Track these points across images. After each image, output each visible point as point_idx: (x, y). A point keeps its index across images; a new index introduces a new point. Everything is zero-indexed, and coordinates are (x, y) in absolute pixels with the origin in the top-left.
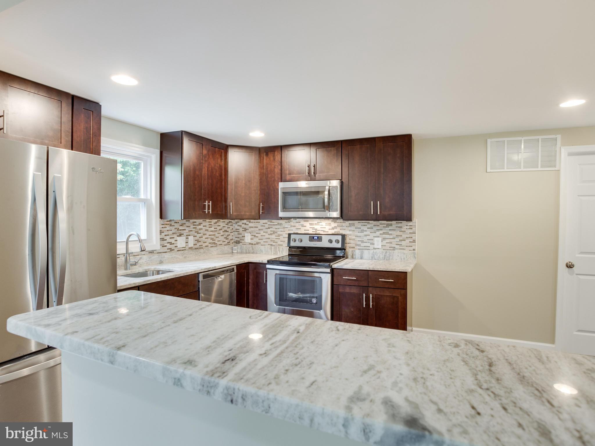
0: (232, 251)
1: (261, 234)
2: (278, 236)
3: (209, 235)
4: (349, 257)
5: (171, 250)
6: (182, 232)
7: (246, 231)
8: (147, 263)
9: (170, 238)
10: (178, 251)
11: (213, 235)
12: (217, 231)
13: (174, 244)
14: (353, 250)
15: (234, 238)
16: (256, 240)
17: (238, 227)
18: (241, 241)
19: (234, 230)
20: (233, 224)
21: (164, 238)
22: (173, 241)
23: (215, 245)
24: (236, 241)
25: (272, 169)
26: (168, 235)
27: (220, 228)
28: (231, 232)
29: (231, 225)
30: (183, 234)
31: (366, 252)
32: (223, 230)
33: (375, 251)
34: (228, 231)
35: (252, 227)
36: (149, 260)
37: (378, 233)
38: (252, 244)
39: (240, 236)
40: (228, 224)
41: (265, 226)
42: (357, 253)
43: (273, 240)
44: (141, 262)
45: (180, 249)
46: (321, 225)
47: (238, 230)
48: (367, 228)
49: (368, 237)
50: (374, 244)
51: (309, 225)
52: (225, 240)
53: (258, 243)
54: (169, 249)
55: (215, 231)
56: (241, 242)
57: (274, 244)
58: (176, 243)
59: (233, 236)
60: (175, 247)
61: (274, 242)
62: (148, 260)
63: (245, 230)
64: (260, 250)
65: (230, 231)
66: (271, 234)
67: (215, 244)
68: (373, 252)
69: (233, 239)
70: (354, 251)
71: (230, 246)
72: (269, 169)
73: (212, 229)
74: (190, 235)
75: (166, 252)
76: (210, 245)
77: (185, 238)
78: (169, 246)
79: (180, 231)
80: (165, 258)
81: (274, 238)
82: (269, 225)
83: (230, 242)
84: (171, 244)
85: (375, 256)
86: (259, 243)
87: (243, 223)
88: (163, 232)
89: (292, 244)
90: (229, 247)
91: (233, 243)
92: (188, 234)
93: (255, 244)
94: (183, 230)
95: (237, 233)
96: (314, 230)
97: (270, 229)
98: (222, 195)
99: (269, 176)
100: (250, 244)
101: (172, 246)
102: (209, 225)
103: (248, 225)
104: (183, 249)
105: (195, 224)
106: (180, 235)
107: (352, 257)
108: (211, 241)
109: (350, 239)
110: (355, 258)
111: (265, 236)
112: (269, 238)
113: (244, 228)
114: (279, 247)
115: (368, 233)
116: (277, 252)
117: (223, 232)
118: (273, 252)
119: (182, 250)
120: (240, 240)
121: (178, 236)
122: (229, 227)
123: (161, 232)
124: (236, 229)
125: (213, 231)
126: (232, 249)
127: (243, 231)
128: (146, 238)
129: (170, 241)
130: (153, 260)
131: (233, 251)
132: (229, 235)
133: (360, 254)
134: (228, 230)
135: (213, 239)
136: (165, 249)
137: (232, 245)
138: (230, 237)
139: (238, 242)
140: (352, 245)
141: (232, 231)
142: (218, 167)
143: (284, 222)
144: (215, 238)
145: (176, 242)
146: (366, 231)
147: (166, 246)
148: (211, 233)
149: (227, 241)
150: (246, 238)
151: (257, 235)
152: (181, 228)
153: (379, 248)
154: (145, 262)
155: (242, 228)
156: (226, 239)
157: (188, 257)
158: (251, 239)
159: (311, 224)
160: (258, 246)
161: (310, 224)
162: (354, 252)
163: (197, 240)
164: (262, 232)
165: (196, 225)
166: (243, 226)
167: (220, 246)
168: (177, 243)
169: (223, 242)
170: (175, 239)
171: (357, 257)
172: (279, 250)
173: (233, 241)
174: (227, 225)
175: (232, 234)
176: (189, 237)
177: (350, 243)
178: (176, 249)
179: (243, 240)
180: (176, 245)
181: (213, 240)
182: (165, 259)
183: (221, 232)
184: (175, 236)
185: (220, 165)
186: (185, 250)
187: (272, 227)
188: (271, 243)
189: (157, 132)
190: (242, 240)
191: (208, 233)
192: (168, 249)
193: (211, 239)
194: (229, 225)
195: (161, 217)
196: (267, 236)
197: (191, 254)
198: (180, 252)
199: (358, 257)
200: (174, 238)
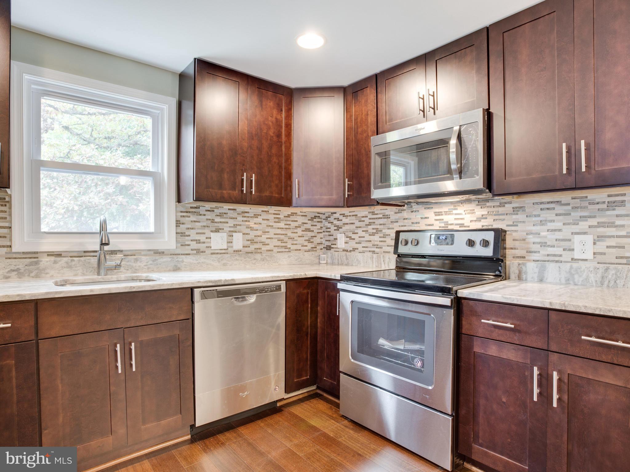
0: (319, 261)
1: (359, 235)
2: (384, 237)
3: (275, 234)
4: (512, 276)
5: (198, 251)
6: (221, 226)
7: (339, 230)
8: (148, 268)
9: (197, 233)
10: (212, 254)
11: (283, 234)
12: (290, 229)
13: (204, 243)
14: (521, 262)
15: (323, 241)
16: (352, 244)
17: (329, 225)
18: (332, 246)
19: (324, 229)
20: (323, 221)
21: (185, 233)
22: (202, 238)
23: (287, 250)
24: (327, 246)
25: (364, 117)
26: (193, 229)
27: (296, 224)
28: (318, 233)
29: (318, 222)
30: (223, 229)
31: (551, 267)
32: (303, 228)
33: (575, 265)
34: (313, 231)
35: (347, 224)
36: (153, 263)
37: (584, 225)
38: (347, 251)
39: (331, 238)
40: (313, 220)
41: (364, 221)
42: (531, 268)
43: (376, 243)
44: (136, 266)
45: (216, 252)
46: (456, 214)
47: (328, 230)
48: (554, 215)
49: (559, 235)
50: (573, 250)
51: (433, 215)
52: (306, 243)
53: (354, 249)
54: (195, 250)
55: (286, 228)
56: (333, 248)
57: (377, 250)
58: (208, 242)
59: (322, 238)
60: (207, 247)
61: (377, 248)
62: (151, 264)
63: (338, 228)
64: (357, 260)
65: (316, 231)
66: (373, 234)
67: (287, 248)
68: (571, 267)
69: (322, 244)
70: (524, 264)
71: (317, 254)
72: (359, 120)
73: (282, 225)
74: (236, 232)
75: (189, 254)
76: (276, 250)
77: (225, 235)
78: (194, 245)
79: (216, 224)
80: (184, 263)
81: (377, 241)
82: (370, 219)
83: (316, 248)
84: (199, 243)
85: (576, 276)
86: (356, 249)
87: (335, 219)
88: (183, 224)
89: (402, 249)
90: (312, 254)
91: (321, 249)
92: (232, 229)
93: (350, 251)
94: (224, 222)
95: (327, 234)
96: (443, 225)
97: (371, 225)
98: (280, 167)
99: (360, 130)
100: (344, 250)
101: (202, 247)
102: (275, 218)
103: (342, 220)
104: (224, 251)
105: (246, 215)
106: (217, 231)
107: (520, 278)
108: (279, 243)
109: (514, 240)
110: (526, 280)
111: (364, 237)
112: (370, 241)
113: (336, 226)
114: (383, 256)
115: (558, 225)
116: (381, 264)
117: (302, 231)
118: (374, 263)
119: (221, 254)
120: (332, 244)
121: (212, 231)
122: (315, 224)
123: (178, 223)
124: (327, 228)
125: (283, 228)
126: (318, 257)
127: (335, 230)
128: (154, 231)
129: (198, 237)
130: (160, 264)
131: (321, 262)
132: (316, 236)
133: (537, 270)
134: (312, 228)
135: (282, 240)
136: (187, 250)
137: (319, 252)
138: (317, 240)
139: (329, 248)
140: (518, 253)
141: (320, 231)
142: (272, 123)
143: (393, 213)
144: (286, 239)
145: (208, 240)
146: (551, 221)
147: (189, 245)
148: (279, 231)
149: (310, 246)
150: (338, 241)
151: (353, 236)
152: (218, 219)
153: (586, 260)
154: (145, 266)
155: (334, 226)
156: (309, 242)
157: (231, 265)
158: (346, 243)
159: (437, 214)
160: (356, 253)
161: (435, 212)
162: (524, 268)
163: (251, 240)
164: (360, 231)
165: (248, 217)
166: (336, 222)
167: (297, 251)
168: (210, 242)
169: (302, 246)
170: (206, 235)
171: (529, 278)
172: (384, 261)
173: (322, 246)
174: (310, 221)
175: (321, 235)
176: (234, 234)
177: (515, 249)
178: (208, 251)
179: (336, 245)
180: (208, 245)
181: (281, 242)
182: (185, 265)
183: (299, 231)
184: (207, 231)
185: (276, 119)
186: (227, 253)
187: (374, 223)
188: (373, 249)
189: (173, 73)
190: (334, 244)
191: (272, 231)
192: (192, 250)
193: (278, 240)
194: (315, 222)
195: (179, 200)
196: (368, 237)
197: (237, 260)
198: (214, 256)
199: (532, 278)
200: (204, 233)
